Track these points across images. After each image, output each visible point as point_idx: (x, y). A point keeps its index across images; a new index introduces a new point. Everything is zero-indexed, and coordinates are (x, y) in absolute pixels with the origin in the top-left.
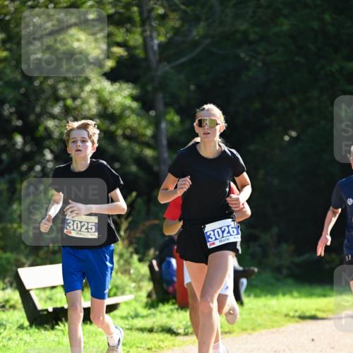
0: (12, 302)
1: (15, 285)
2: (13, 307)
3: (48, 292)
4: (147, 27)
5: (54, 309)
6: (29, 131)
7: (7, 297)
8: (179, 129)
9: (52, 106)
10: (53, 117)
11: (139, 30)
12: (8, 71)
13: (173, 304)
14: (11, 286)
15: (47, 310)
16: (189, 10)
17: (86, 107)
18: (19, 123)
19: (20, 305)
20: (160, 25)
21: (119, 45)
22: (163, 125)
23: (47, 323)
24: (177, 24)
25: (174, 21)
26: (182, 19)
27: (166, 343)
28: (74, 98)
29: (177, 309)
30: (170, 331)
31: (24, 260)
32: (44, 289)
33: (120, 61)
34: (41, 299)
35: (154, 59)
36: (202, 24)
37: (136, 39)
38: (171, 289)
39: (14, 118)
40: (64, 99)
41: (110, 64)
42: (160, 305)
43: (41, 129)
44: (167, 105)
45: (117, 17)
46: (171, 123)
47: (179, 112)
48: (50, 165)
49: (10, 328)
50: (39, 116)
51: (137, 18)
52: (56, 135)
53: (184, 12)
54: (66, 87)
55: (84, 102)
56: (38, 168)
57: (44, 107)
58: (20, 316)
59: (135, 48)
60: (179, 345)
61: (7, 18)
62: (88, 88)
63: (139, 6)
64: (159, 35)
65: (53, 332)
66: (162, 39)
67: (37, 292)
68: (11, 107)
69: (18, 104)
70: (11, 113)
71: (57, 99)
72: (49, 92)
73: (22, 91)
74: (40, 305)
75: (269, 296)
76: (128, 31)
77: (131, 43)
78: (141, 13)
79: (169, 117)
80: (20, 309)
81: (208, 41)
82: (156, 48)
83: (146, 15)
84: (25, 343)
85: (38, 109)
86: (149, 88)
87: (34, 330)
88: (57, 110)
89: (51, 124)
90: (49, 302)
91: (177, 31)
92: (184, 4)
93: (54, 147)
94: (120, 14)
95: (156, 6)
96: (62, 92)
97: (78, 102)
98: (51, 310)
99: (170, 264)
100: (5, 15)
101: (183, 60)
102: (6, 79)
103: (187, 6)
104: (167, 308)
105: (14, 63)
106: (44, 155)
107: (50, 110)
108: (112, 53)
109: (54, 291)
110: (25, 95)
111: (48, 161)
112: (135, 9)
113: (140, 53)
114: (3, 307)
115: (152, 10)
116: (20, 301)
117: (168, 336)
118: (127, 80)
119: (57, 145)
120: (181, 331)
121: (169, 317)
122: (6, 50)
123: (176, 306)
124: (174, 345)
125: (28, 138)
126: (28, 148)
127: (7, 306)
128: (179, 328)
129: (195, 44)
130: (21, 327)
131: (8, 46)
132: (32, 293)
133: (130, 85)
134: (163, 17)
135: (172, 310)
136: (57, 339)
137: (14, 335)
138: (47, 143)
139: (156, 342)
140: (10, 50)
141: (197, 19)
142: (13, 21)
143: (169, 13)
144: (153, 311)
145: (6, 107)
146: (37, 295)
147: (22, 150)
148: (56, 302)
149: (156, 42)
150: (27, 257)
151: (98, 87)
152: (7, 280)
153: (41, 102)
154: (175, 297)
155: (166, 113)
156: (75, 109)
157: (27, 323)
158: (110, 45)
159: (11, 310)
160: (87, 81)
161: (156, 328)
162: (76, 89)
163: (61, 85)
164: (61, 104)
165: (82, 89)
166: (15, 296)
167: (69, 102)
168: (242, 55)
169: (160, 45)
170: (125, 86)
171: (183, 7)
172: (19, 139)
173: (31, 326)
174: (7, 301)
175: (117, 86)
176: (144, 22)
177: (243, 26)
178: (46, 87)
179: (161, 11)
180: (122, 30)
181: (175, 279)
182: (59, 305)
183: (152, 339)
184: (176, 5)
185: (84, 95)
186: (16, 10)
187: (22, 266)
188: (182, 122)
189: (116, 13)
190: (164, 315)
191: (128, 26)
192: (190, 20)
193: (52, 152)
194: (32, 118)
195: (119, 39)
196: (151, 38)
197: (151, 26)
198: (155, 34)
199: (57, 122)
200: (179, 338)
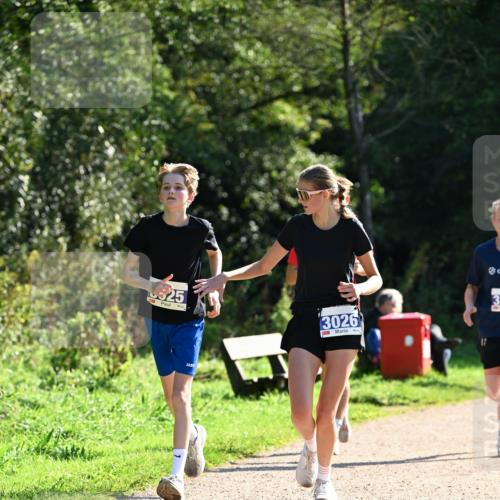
0: (217, 373)
1: (220, 355)
2: (219, 377)
3: (253, 363)
4: (353, 100)
5: (260, 380)
6: (234, 203)
7: (212, 368)
8: (384, 201)
9: (258, 178)
10: (259, 189)
11: (344, 102)
12: (214, 143)
13: (378, 374)
14: (217, 356)
15: (252, 381)
16: (394, 82)
17: (291, 179)
18: (225, 195)
19: (225, 375)
20: (365, 97)
21: (324, 117)
22: (368, 197)
23: (252, 393)
24: (382, 95)
25: (380, 93)
26: (386, 91)
27: (371, 413)
28: (279, 170)
29: (381, 380)
30: (374, 401)
31: (229, 331)
32: (249, 359)
33: (325, 133)
34: (246, 370)
35: (358, 130)
36: (407, 96)
37: (341, 111)
38: (375, 360)
39: (220, 189)
40: (269, 171)
41: (315, 136)
42: (365, 375)
43: (247, 200)
44: (371, 177)
45: (322, 89)
46: (376, 195)
47: (383, 184)
48: (255, 236)
49: (216, 398)
50: (245, 188)
51: (342, 90)
52: (261, 207)
53: (390, 84)
54: (272, 160)
55: (290, 174)
56: (244, 239)
57: (249, 179)
58: (225, 386)
59: (340, 120)
60: (383, 416)
61: (213, 90)
62: (293, 160)
63: (344, 78)
64: (363, 106)
65: (258, 402)
66: (367, 111)
67: (243, 362)
68: (216, 178)
69: (224, 176)
70: (217, 186)
71: (262, 171)
72: (254, 164)
73: (228, 162)
74: (245, 376)
75: (473, 368)
76: (333, 103)
77: (336, 115)
78: (346, 85)
79: (373, 189)
80: (225, 380)
81: (412, 113)
82: (361, 119)
83: (350, 87)
84: (231, 412)
85: (244, 181)
86: (354, 160)
87: (239, 400)
88: (262, 182)
89: (256, 195)
90: (254, 373)
91: (381, 103)
92: (388, 75)
93: (259, 219)
94: (325, 86)
95: (361, 79)
96: (267, 164)
97: (284, 174)
98: (256, 380)
99: (374, 335)
100: (211, 87)
101: (388, 132)
102: (212, 151)
103: (392, 77)
104: (371, 378)
105: (219, 135)
106: (249, 227)
107: (255, 181)
108: (317, 125)
109: (260, 361)
110: (231, 167)
111: (254, 233)
112: (340, 81)
113: (345, 125)
114: (209, 377)
115: (357, 82)
116: (225, 371)
117: (372, 406)
118: (332, 152)
119: (262, 216)
120: (385, 401)
121: (373, 387)
122: (211, 122)
123: (381, 377)
124: (378, 415)
125: (234, 210)
126: (233, 220)
127: (213, 377)
128: (383, 398)
129: (400, 116)
130: (226, 397)
131: (214, 118)
132: (238, 364)
133: (335, 157)
134: (368, 89)
135: (376, 381)
136: (262, 409)
137: (219, 405)
138: (253, 214)
139: (360, 412)
140: (216, 123)
141: (402, 92)
142: (218, 95)
143: (373, 84)
144: (357, 381)
145: (212, 178)
146: (243, 366)
147: (228, 221)
148: (261, 372)
149: (361, 114)
150: (232, 328)
151: (303, 158)
152: (212, 351)
153: (247, 174)
154: (379, 368)
155: (370, 185)
156: (281, 181)
157: (232, 394)
158: (314, 117)
159: (217, 381)
160: (293, 153)
161: (360, 399)
162: (281, 161)
163: (266, 157)
164: (266, 175)
165: (287, 161)
166: (220, 367)
167: (274, 174)
168: (447, 127)
169: (365, 117)
170: (329, 158)
171: (388, 79)
172: (225, 211)
173: (236, 396)
174: (213, 371)
175: (322, 157)
176: (350, 93)
177: (447, 98)
178: (251, 159)
179: (366, 83)
180: (328, 102)
181: (379, 350)
182: (263, 376)
183: (355, 410)
184: (381, 77)
185: (289, 167)
186: (222, 83)
187: (228, 336)
188: (386, 193)
189: (322, 85)
190: (369, 386)
191: (333, 98)
192: (395, 92)
193: (257, 223)
194: (238, 189)
195: (324, 111)
196: (357, 110)
197: (356, 97)
198: (360, 107)
199: (262, 193)
200: (383, 409)
